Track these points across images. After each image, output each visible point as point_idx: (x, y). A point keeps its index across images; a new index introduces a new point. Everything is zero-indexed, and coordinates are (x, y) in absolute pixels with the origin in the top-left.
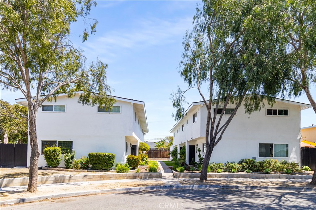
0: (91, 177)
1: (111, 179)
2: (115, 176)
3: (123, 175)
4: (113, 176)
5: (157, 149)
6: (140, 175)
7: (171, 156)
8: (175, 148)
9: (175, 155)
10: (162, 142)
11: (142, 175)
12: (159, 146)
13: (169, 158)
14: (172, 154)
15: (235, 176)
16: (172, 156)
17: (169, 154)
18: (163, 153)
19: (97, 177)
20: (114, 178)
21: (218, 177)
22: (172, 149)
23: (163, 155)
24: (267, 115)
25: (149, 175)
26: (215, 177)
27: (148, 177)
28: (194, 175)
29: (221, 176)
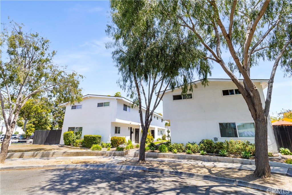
0: (69, 153)
1: (84, 156)
2: (87, 153)
3: (94, 152)
4: (86, 153)
6: (106, 153)
11: (108, 153)
15: (187, 158)
19: (74, 153)
20: (87, 155)
21: (171, 158)
24: (224, 95)
25: (113, 153)
26: (168, 157)
27: (112, 155)
28: (150, 155)
29: (173, 156)
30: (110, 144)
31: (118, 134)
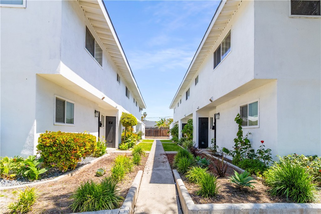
5: (158, 127)
7: (170, 134)
8: (176, 125)
9: (175, 133)
10: (163, 121)
12: (159, 125)
13: (168, 136)
14: (172, 132)
16: (172, 134)
17: (168, 132)
18: (163, 132)
22: (171, 127)
23: (163, 133)
30: (36, 163)
31: (66, 124)
